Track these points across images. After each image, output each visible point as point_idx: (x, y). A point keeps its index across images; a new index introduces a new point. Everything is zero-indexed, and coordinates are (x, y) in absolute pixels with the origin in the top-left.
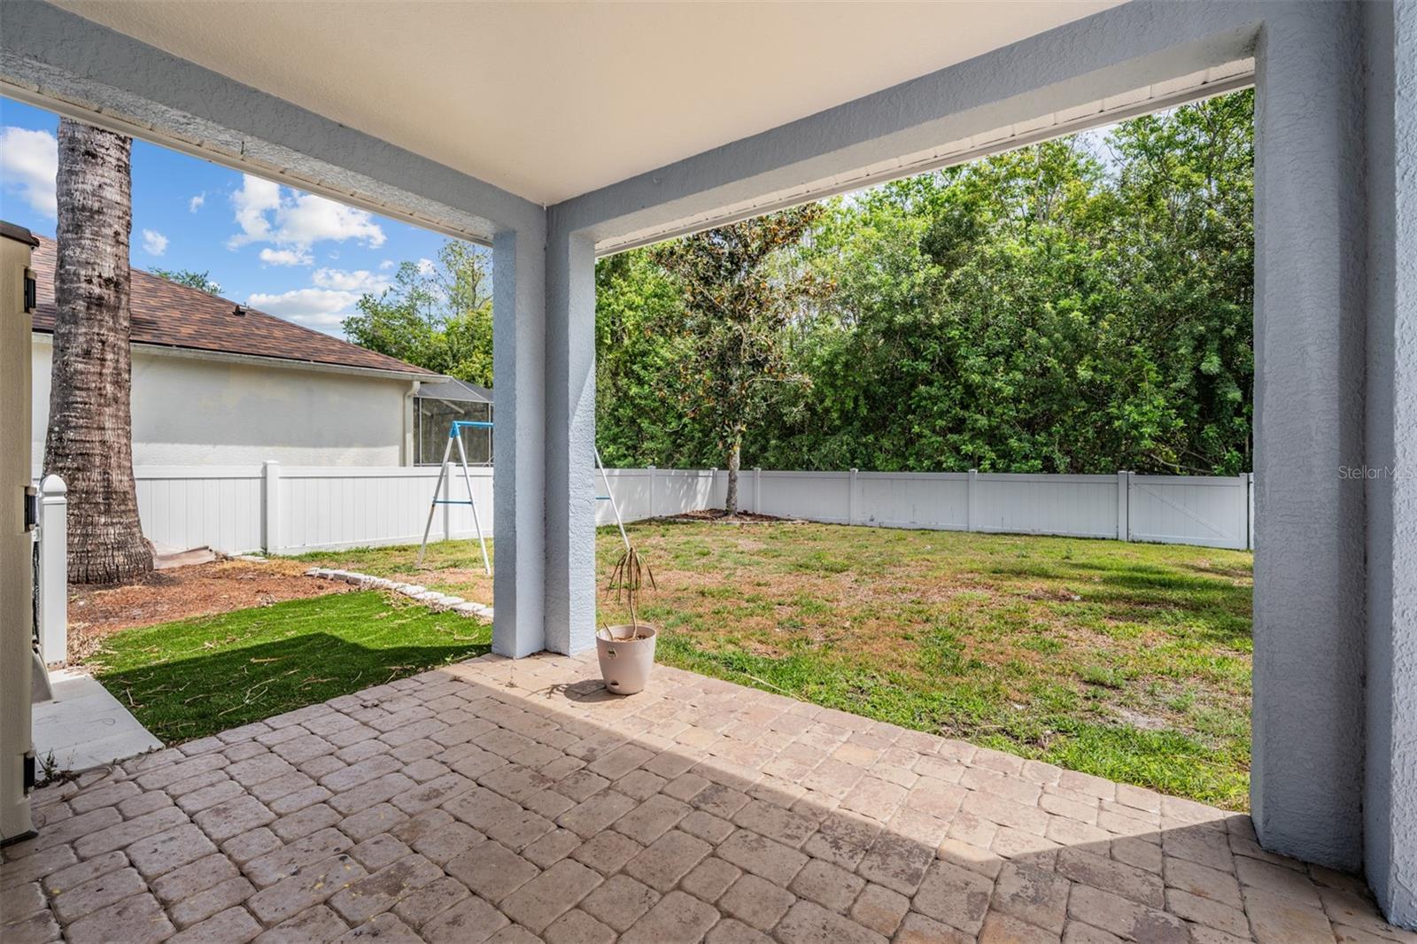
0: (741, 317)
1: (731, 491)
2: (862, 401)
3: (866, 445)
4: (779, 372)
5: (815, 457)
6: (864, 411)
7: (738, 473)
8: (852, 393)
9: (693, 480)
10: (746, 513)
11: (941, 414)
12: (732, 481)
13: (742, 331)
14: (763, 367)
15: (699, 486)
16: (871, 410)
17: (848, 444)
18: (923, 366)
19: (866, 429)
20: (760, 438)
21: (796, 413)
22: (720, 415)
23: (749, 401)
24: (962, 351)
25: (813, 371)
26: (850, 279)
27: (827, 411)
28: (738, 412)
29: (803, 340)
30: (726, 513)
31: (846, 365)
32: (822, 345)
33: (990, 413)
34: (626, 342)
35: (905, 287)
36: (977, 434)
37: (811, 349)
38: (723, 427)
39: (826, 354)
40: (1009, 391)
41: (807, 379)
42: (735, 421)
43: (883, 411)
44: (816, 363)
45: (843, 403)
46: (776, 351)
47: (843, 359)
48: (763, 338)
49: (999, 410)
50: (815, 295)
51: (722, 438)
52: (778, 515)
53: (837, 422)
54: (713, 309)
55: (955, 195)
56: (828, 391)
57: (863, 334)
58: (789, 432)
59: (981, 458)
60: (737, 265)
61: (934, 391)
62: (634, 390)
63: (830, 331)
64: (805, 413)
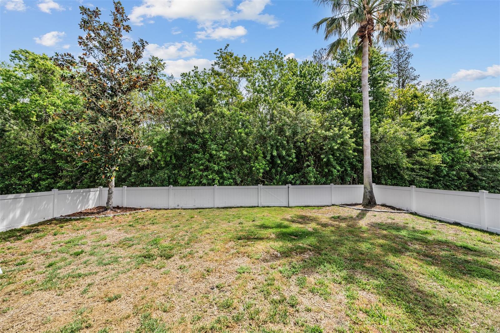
0: (117, 117)
1: (109, 199)
2: (173, 158)
3: (174, 174)
4: (137, 144)
5: (153, 179)
6: (174, 161)
7: (114, 189)
8: (169, 154)
9: (86, 194)
10: (118, 208)
11: (202, 164)
12: (110, 193)
13: (116, 124)
14: (128, 141)
15: (90, 197)
16: (176, 161)
17: (167, 174)
18: (196, 146)
19: (175, 168)
20: (127, 171)
21: (144, 161)
22: (103, 162)
23: (120, 156)
24: (209, 143)
25: (153, 145)
26: (169, 111)
27: (159, 161)
28: (114, 161)
29: (149, 132)
30: (106, 209)
31: (167, 144)
32: (157, 135)
33: (218, 164)
34: (50, 121)
35: (190, 117)
36: (214, 171)
37: (152, 136)
38: (105, 168)
39: (158, 139)
40: (224, 157)
41: (150, 148)
42: (112, 166)
43: (181, 162)
44: (154, 142)
45: (165, 158)
46: (135, 135)
47: (166, 141)
48: (128, 129)
49: (221, 163)
50: (155, 114)
51: (104, 173)
52: (135, 207)
53: (163, 166)
54: (100, 111)
55: (205, 91)
56: (160, 154)
57: (174, 132)
58: (141, 169)
59: (214, 179)
60: (114, 92)
61: (200, 155)
62: (53, 146)
63: (161, 130)
64: (149, 161)
